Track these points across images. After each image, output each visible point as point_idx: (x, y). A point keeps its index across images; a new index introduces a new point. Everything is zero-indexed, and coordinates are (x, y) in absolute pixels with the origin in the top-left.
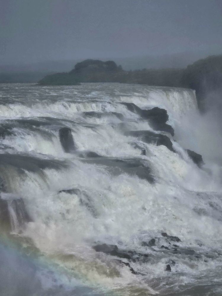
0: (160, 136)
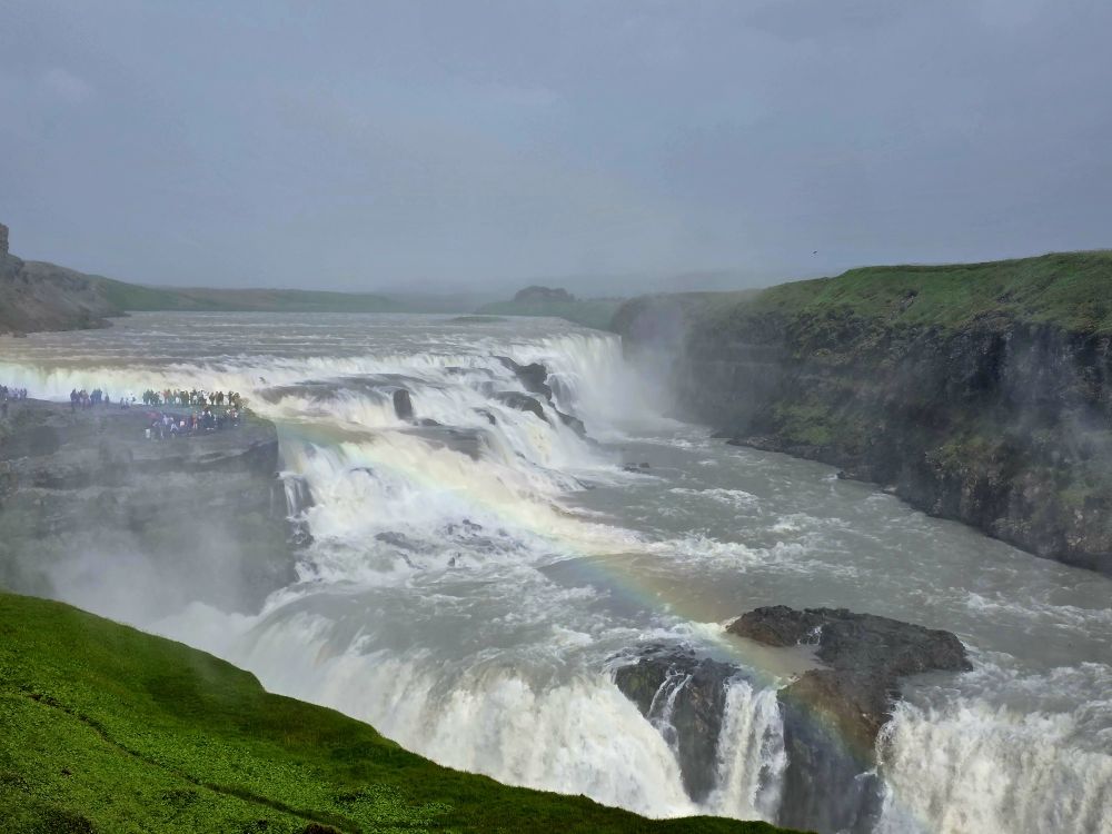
0: (530, 399)
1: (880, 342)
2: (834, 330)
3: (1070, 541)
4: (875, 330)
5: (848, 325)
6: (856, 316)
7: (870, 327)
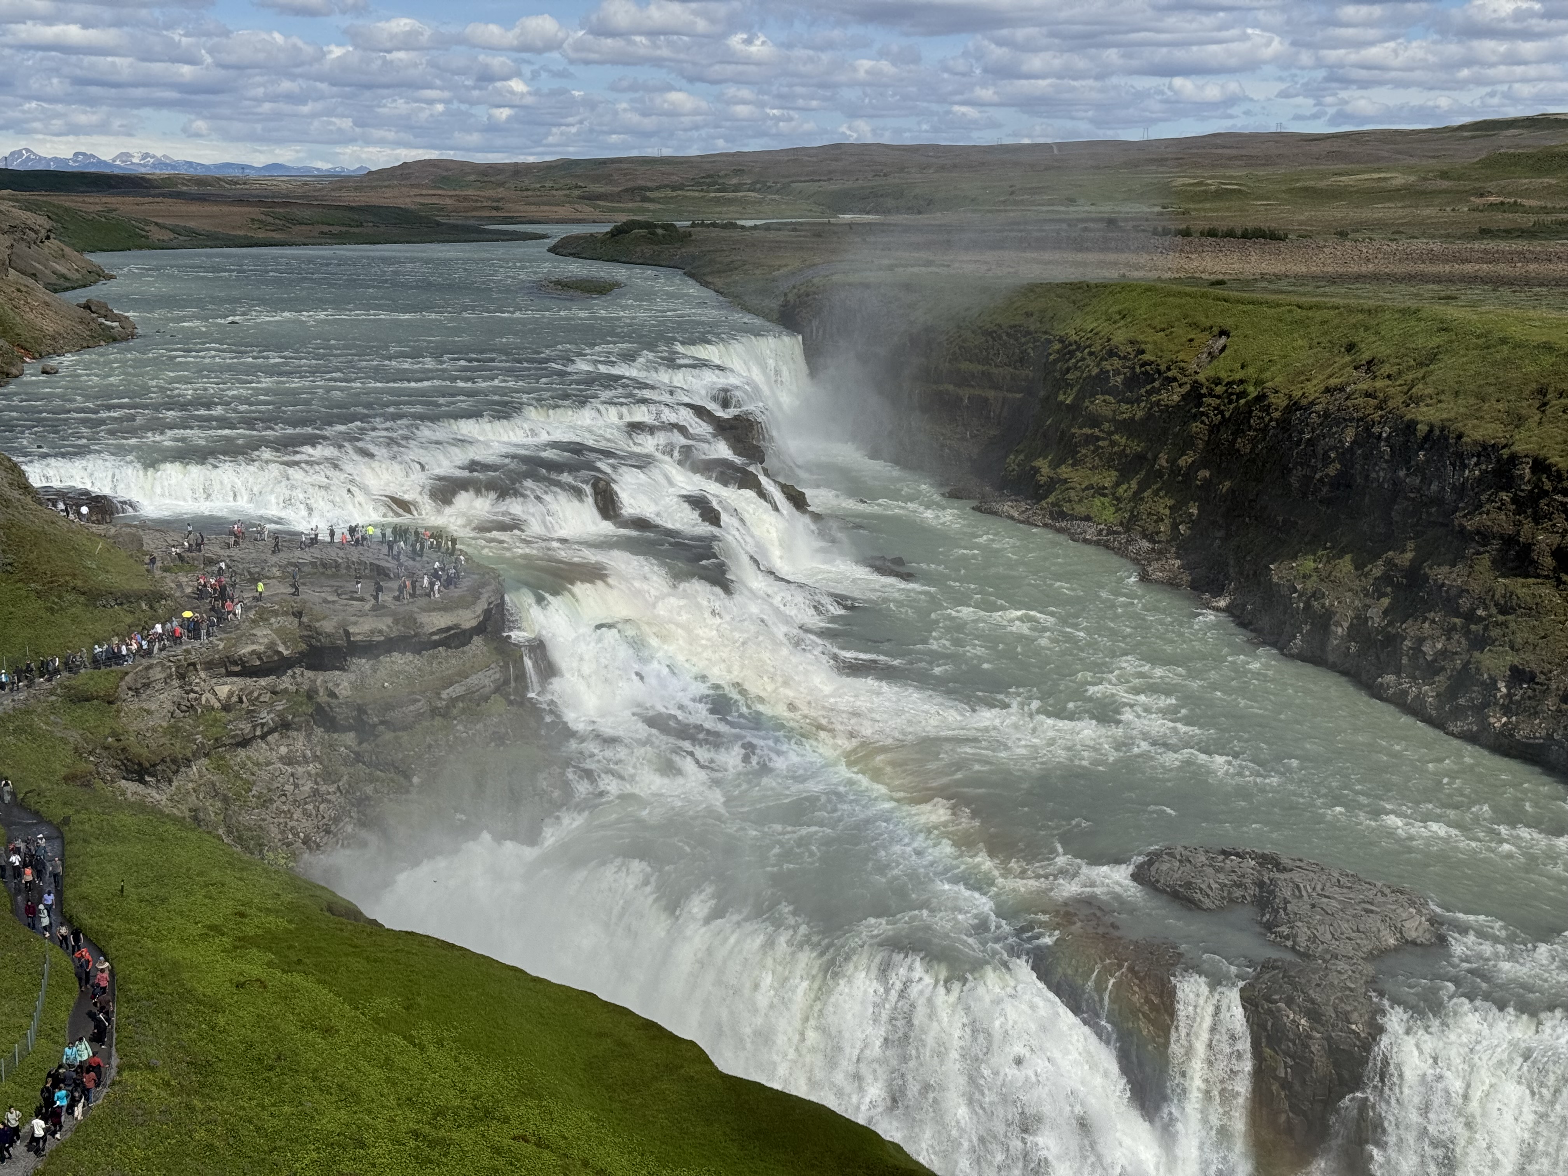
1: (1184, 397)
2: (1117, 372)
3: (1492, 720)
4: (1175, 379)
5: (1138, 370)
6: (1146, 357)
7: (1170, 374)
